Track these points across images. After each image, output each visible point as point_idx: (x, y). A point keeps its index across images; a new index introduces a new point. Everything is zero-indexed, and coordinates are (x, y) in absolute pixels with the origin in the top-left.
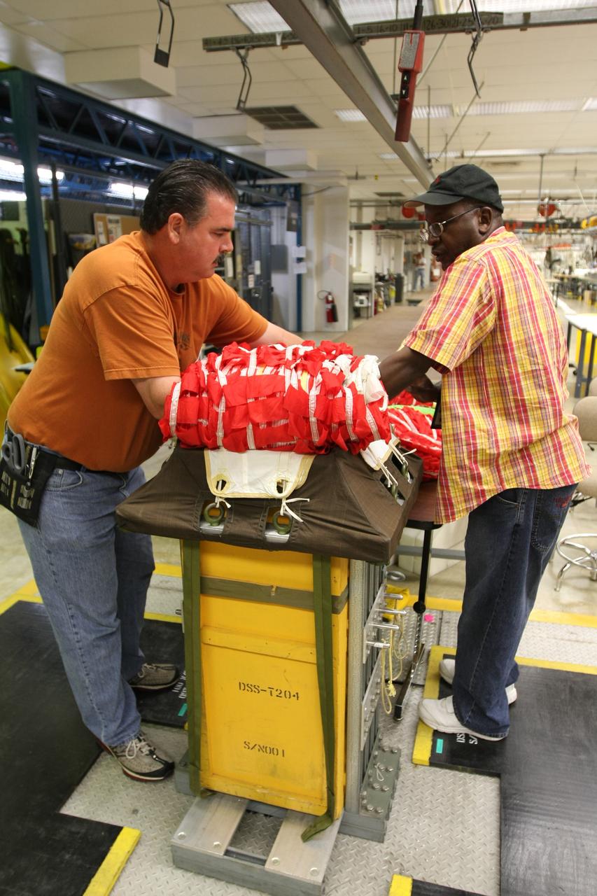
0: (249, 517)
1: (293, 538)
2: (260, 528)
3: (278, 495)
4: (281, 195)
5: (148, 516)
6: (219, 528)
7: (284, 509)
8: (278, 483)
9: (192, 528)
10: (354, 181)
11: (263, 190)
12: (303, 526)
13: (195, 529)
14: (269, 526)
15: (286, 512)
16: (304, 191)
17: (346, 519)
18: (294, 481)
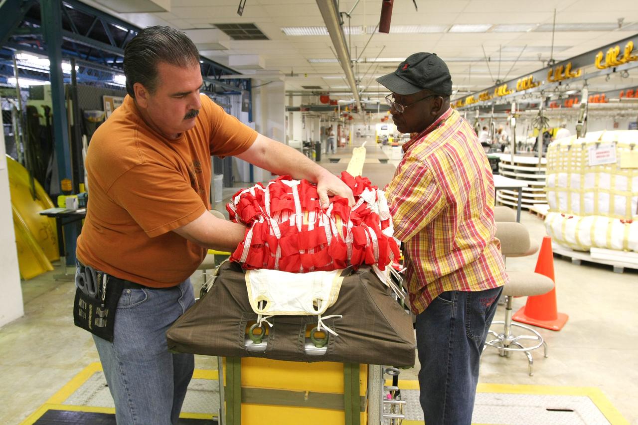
0: (289, 334)
1: (330, 350)
2: (300, 343)
3: (314, 312)
4: (238, 86)
5: (198, 338)
6: (263, 345)
7: (321, 326)
8: (314, 302)
9: (238, 346)
10: (291, 77)
11: (225, 83)
12: (338, 339)
13: (241, 348)
14: (309, 340)
15: (322, 328)
16: (253, 84)
17: (375, 331)
18: (327, 300)
